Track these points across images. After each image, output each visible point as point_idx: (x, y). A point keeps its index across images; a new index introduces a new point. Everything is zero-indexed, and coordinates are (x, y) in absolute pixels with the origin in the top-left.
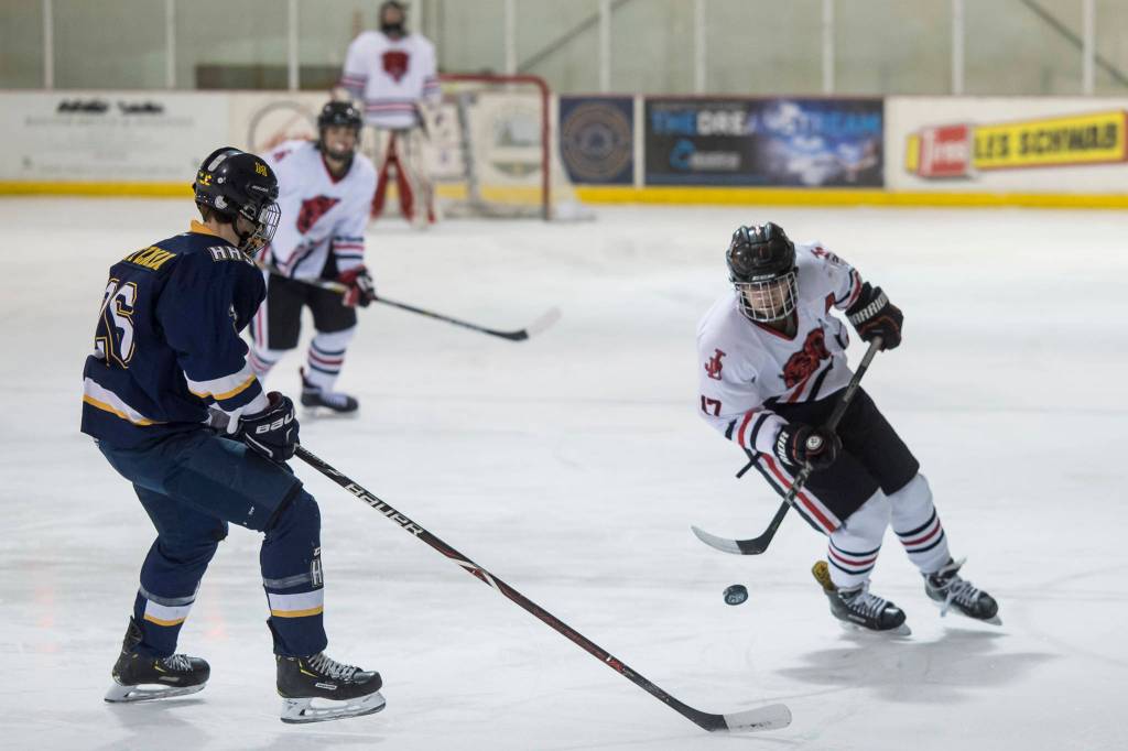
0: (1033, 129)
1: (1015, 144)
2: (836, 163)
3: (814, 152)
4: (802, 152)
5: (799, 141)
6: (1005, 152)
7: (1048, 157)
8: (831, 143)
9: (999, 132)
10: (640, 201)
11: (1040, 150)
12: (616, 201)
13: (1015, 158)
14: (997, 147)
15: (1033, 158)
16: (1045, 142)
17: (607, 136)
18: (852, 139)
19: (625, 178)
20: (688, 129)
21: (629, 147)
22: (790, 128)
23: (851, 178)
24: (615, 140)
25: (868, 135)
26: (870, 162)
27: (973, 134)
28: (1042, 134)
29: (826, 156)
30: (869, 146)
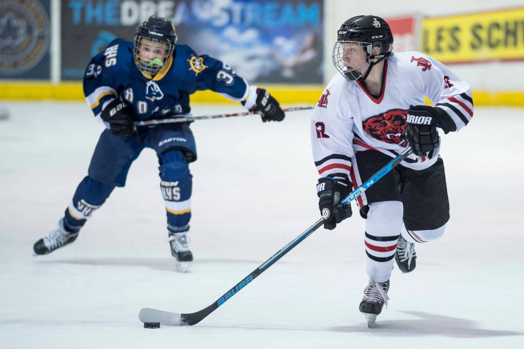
0: (485, 21)
1: (465, 37)
2: (271, 57)
3: (248, 45)
4: (234, 44)
5: (231, 32)
6: (455, 46)
7: (501, 52)
8: (266, 36)
9: (449, 23)
10: (56, 97)
11: (492, 45)
12: (29, 98)
13: (466, 52)
14: (447, 40)
15: (485, 52)
16: (498, 35)
17: (20, 24)
18: (289, 32)
19: (41, 72)
20: (110, 20)
21: (45, 38)
22: (223, 19)
23: (288, 73)
24: (29, 30)
25: (307, 26)
26: (309, 55)
27: (420, 26)
28: (496, 25)
29: (262, 50)
30: (308, 39)
